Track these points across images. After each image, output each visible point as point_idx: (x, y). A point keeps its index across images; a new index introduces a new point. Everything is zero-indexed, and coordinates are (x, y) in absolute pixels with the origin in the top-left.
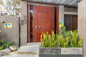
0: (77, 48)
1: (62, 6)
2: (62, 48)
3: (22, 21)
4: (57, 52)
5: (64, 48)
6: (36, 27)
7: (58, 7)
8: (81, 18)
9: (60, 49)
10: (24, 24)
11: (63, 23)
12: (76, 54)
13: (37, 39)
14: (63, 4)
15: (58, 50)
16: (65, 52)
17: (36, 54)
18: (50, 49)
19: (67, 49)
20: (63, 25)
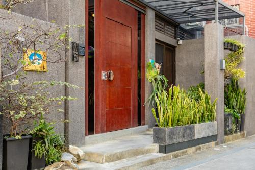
0: (211, 122)
1: (151, 11)
4: (190, 135)
5: (198, 124)
7: (144, 14)
8: (213, 59)
9: (194, 127)
10: (80, 59)
11: (158, 68)
12: (211, 134)
13: (105, 120)
14: (155, 7)
15: (192, 129)
16: (199, 133)
17: (148, 151)
18: (182, 129)
19: (201, 126)
20: (159, 72)
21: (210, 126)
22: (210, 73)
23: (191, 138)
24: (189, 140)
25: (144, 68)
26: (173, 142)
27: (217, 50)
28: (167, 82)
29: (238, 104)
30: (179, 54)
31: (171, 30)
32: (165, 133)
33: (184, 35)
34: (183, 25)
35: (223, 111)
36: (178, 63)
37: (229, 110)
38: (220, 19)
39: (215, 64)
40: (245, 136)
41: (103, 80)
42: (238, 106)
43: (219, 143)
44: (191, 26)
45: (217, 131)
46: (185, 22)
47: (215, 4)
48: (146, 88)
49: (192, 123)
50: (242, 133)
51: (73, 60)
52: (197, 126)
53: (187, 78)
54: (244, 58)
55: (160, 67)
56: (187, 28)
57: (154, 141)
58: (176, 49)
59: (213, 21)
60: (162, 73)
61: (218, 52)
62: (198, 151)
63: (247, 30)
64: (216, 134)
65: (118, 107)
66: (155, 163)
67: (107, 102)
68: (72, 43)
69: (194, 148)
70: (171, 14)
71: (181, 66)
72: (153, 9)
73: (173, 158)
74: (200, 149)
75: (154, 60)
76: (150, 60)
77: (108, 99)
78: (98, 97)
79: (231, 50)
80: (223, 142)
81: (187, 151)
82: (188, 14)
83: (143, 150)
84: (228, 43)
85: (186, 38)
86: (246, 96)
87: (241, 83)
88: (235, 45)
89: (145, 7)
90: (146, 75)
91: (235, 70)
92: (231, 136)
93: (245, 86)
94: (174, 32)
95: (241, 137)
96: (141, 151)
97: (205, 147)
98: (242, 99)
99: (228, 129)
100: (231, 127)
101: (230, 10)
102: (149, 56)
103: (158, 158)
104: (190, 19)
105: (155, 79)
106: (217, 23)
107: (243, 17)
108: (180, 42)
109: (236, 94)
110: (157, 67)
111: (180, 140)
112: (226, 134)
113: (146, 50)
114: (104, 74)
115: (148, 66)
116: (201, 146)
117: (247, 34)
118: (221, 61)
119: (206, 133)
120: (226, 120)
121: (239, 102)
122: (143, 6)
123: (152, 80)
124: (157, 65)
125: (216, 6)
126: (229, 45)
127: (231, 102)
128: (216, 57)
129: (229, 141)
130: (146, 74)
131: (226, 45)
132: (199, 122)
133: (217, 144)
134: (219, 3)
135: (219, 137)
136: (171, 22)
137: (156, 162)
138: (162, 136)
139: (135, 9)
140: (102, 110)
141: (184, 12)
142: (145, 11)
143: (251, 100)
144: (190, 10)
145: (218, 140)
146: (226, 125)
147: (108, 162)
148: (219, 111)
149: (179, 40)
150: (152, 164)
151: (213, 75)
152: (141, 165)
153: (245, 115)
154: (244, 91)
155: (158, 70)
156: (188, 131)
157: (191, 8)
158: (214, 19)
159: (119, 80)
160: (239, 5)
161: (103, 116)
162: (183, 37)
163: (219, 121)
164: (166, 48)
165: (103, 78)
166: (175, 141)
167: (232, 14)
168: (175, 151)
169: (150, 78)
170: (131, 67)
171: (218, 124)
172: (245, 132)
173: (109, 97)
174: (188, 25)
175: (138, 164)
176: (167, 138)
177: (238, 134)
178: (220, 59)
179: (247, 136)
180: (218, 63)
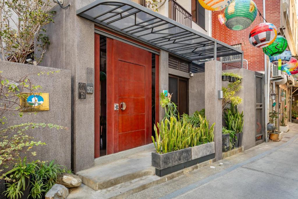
0: (209, 143)
1: (165, 52)
2: (193, 148)
3: (82, 86)
4: (187, 157)
5: (195, 146)
6: (116, 106)
7: (158, 56)
8: (212, 90)
9: (191, 150)
10: (88, 96)
11: (170, 97)
12: (208, 154)
13: (118, 142)
14: (168, 49)
15: (189, 152)
16: (196, 154)
17: (146, 174)
18: (177, 154)
19: (199, 148)
20: (170, 100)
21: (207, 147)
22: (209, 101)
23: (188, 160)
24: (186, 161)
25: (158, 97)
26: (168, 166)
27: (215, 82)
28: (176, 107)
29: (236, 125)
30: (191, 84)
31: (186, 66)
32: (160, 159)
33: (197, 69)
34: (194, 62)
35: (221, 132)
36: (191, 91)
37: (227, 131)
38: (218, 56)
39: (214, 95)
40: (243, 150)
41: (115, 111)
42: (236, 127)
43: (217, 159)
44: (202, 62)
45: (214, 151)
46: (197, 59)
47: (213, 44)
48: (160, 112)
49: (190, 146)
50: (240, 148)
51: (80, 97)
52: (194, 149)
53: (197, 103)
54: (242, 87)
55: (171, 96)
56: (200, 63)
57: (152, 164)
58: (190, 80)
59: (212, 59)
60: (172, 100)
61: (216, 85)
62: (195, 170)
63: (247, 63)
64: (214, 152)
65: (132, 130)
66: (147, 188)
67: (120, 128)
68: (79, 83)
69: (190, 168)
70: (182, 54)
71: (193, 93)
72: (166, 51)
73: (168, 180)
74: (197, 167)
75: (167, 91)
76: (163, 90)
77: (120, 125)
78: (110, 125)
79: (230, 81)
80: (221, 158)
81: (183, 172)
82: (196, 53)
83: (140, 174)
84: (226, 76)
85: (198, 70)
86: (244, 118)
87: (239, 107)
88: (233, 78)
89: (159, 50)
90: (160, 103)
91: (233, 98)
92: (228, 153)
93: (243, 110)
94: (188, 67)
95: (238, 151)
96: (138, 175)
97: (203, 165)
98: (240, 120)
99: (225, 147)
100: (228, 146)
101: (229, 48)
102: (162, 87)
103: (151, 183)
104: (199, 57)
105: (167, 106)
106: (216, 60)
107: (241, 53)
108: (192, 75)
109: (234, 117)
110: (168, 96)
111: (176, 163)
112: (224, 151)
113: (160, 82)
114: (115, 106)
115: (161, 96)
116: (198, 165)
117: (247, 68)
118: (219, 92)
119: (203, 154)
120: (224, 140)
121: (236, 123)
122: (157, 49)
123: (164, 106)
124: (169, 94)
125: (214, 46)
126: (228, 78)
127: (230, 123)
128: (215, 88)
129: (227, 156)
130: (160, 101)
131: (225, 78)
132: (197, 145)
133: (214, 161)
134: (217, 44)
135: (217, 154)
136: (185, 60)
137: (149, 187)
138: (157, 161)
139: (149, 52)
140: (115, 135)
141: (192, 52)
142: (159, 53)
143: (249, 120)
144: (196, 50)
145: (215, 158)
146: (224, 144)
147: (101, 189)
148: (217, 133)
149: (191, 73)
150: (144, 189)
151: (212, 103)
152: (132, 192)
153: (242, 133)
154: (242, 114)
155: (169, 98)
156: (184, 155)
157: (196, 48)
158: (213, 57)
159: (133, 109)
160: (241, 44)
161: (115, 139)
162: (197, 71)
163: (217, 141)
164: (180, 80)
165: (115, 109)
166: (170, 165)
167: (231, 52)
168: (171, 173)
169: (163, 104)
170: (144, 97)
171: (215, 145)
172: (243, 147)
173: (122, 123)
174: (200, 62)
175: (127, 192)
176: (161, 163)
177: (236, 149)
178: (219, 90)
179: (244, 150)
180: (216, 94)
